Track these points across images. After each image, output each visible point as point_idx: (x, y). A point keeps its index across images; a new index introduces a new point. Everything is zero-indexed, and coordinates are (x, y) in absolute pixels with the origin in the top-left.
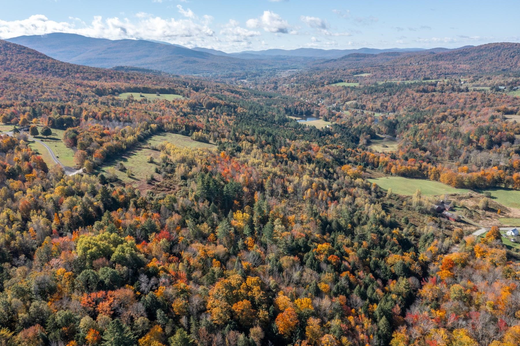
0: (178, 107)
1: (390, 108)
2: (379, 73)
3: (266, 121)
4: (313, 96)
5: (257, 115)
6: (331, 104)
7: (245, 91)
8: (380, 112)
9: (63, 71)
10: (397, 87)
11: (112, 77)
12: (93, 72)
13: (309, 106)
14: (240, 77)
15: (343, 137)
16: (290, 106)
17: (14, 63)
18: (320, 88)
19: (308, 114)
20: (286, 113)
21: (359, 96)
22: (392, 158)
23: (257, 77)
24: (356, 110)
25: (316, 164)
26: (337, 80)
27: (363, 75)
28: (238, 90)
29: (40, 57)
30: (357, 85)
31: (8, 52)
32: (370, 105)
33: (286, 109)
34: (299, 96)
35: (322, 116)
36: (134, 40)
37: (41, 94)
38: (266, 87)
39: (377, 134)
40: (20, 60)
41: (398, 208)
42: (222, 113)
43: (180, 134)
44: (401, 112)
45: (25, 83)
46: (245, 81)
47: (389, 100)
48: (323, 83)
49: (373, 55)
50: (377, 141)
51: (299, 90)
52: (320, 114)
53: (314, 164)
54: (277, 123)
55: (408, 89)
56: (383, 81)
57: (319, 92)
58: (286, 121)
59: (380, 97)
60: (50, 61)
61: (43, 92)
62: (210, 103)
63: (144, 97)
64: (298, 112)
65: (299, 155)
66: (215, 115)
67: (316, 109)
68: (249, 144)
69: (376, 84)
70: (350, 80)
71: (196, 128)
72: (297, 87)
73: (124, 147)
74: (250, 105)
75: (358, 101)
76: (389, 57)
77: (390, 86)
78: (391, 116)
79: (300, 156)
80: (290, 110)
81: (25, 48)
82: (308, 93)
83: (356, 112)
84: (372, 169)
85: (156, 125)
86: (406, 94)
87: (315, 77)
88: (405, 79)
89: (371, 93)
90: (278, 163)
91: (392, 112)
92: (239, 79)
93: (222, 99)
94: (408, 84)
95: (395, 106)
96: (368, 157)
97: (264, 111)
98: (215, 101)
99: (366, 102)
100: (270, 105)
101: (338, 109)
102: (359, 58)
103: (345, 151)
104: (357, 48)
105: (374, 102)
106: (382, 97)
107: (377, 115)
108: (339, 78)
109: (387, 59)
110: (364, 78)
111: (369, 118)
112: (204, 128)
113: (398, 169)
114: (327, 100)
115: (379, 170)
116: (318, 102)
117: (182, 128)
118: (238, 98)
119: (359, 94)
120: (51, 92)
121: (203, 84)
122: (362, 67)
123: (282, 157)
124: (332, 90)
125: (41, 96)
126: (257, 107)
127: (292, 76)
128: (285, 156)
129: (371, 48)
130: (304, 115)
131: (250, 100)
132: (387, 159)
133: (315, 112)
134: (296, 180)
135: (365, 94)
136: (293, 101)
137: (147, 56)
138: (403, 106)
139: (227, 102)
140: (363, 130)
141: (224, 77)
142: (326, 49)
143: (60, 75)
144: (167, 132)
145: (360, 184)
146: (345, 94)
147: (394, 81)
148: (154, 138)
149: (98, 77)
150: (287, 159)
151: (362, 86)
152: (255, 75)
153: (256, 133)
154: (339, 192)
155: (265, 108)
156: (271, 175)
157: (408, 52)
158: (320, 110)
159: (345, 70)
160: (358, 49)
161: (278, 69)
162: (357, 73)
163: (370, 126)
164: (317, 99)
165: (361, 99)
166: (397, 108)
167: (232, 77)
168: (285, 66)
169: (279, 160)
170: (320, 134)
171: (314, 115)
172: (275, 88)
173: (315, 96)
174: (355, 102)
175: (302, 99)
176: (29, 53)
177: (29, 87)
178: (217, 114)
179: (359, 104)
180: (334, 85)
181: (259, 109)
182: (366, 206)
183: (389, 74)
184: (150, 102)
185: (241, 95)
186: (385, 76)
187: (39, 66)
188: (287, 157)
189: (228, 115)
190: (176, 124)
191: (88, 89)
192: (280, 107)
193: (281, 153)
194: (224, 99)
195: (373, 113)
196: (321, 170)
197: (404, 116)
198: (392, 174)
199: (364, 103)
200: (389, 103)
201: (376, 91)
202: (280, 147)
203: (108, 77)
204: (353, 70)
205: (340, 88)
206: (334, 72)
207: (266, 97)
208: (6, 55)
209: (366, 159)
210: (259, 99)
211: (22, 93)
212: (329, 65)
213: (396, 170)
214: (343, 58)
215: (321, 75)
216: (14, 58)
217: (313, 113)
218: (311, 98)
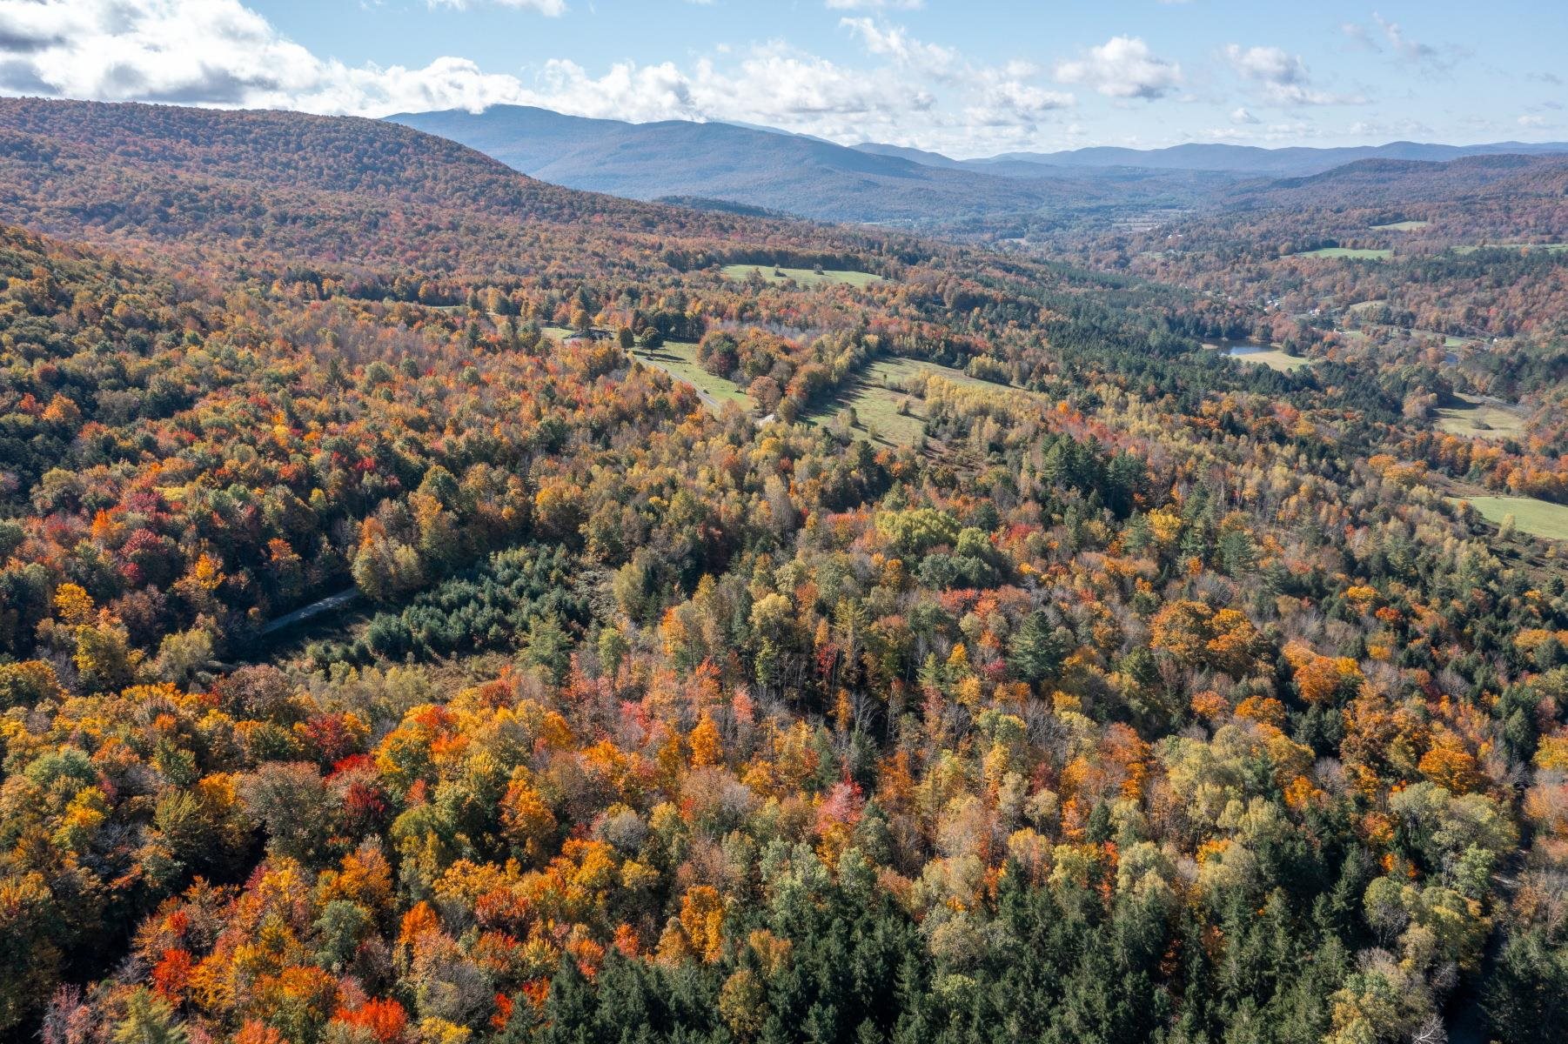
1: (1496, 324)
2: (1457, 221)
4: (1243, 286)
5: (1100, 331)
6: (1304, 310)
7: (1043, 268)
8: (1461, 334)
9: (561, 207)
10: (1522, 263)
11: (682, 226)
12: (634, 212)
13: (1238, 312)
14: (1005, 232)
15: (1355, 395)
16: (1181, 311)
17: (442, 186)
18: (1267, 265)
19: (1238, 336)
21: (1393, 287)
22: (1509, 452)
23: (1058, 231)
24: (1384, 328)
25: (1298, 446)
26: (1321, 239)
27: (1404, 227)
28: (1023, 265)
29: (496, 171)
30: (1386, 254)
31: (424, 158)
32: (1431, 314)
33: (1169, 321)
34: (1200, 286)
35: (1280, 341)
36: (692, 124)
37: (541, 263)
38: (1092, 259)
39: (1456, 394)
40: (454, 178)
41: (1532, 562)
42: (1004, 323)
43: (933, 361)
44: (1536, 335)
45: (499, 237)
46: (1023, 242)
47: (1494, 301)
48: (1275, 249)
49: (1433, 164)
50: (1457, 412)
51: (1198, 269)
52: (1274, 335)
53: (1294, 447)
55: (1560, 269)
56: (1472, 243)
57: (1262, 275)
59: (1464, 292)
60: (524, 183)
61: (548, 259)
62: (964, 296)
63: (785, 275)
64: (1205, 330)
65: (1252, 423)
67: (1260, 323)
69: (1448, 252)
70: (1361, 241)
71: (969, 351)
72: (1194, 259)
73: (835, 379)
74: (1070, 305)
75: (1391, 303)
76: (1491, 172)
77: (1498, 258)
78: (1503, 345)
79: (1254, 427)
80: (1181, 324)
81: (460, 148)
82: (1227, 279)
83: (1386, 334)
84: (1451, 476)
85: (874, 338)
86: (1550, 282)
87: (1242, 231)
88: (1547, 238)
89: (1435, 279)
90: (1200, 437)
91: (1501, 335)
92: (1003, 237)
93: (991, 287)
94: (1559, 252)
95: (1514, 317)
96: (1438, 443)
99: (1419, 304)
100: (1124, 306)
101: (1329, 325)
102: (1385, 175)
103: (1367, 427)
104: (1377, 143)
105: (1445, 305)
106: (1471, 290)
107: (1453, 343)
108: (1323, 235)
109: (1483, 178)
110: (1410, 236)
111: (1431, 351)
112: (992, 350)
113: (1528, 479)
114: (1292, 296)
115: (1470, 479)
116: (1264, 304)
117: (936, 347)
118: (1030, 286)
119: (1396, 280)
120: (566, 259)
121: (921, 246)
122: (1398, 203)
123: (1206, 427)
124: (1305, 270)
125: (544, 267)
126: (1091, 310)
127: (1168, 230)
128: (1213, 424)
129: (1424, 142)
130: (1225, 339)
131: (1063, 293)
132: (1493, 451)
133: (1258, 330)
134: (1258, 475)
135: (1416, 281)
136: (1187, 298)
137: (730, 169)
138: (1540, 320)
139: (1008, 294)
140: (1415, 379)
141: (959, 231)
142: (1271, 147)
143: (556, 218)
144: (902, 355)
145: (1424, 499)
146: (1348, 283)
147: (1508, 244)
149: (649, 225)
150: (1221, 430)
151: (1402, 259)
152: (1051, 225)
153: (1123, 368)
154: (1369, 510)
155: (1112, 313)
156: (1192, 457)
157: (1559, 155)
158: (1273, 326)
159: (1339, 211)
160: (1377, 145)
161: (1118, 208)
162: (1382, 222)
163: (1436, 371)
164: (1257, 294)
165: (1402, 296)
166: (1520, 323)
167: (982, 230)
168: (1138, 200)
169: (1201, 433)
170: (1288, 383)
171: (1254, 338)
172: (1123, 263)
173: (1252, 288)
174: (1380, 304)
176: (471, 161)
177: (511, 245)
179: (1396, 309)
180: (1309, 255)
181: (1099, 314)
182: (1447, 545)
183: (1493, 224)
184: (806, 288)
185: (1031, 277)
186: (1477, 229)
187: (500, 193)
188: (1220, 426)
189: (1022, 326)
190: (921, 339)
191: (648, 252)
192: (1153, 312)
193: (1203, 416)
194: (995, 286)
195: (1439, 336)
196: (1315, 461)
197: (1544, 345)
198: (1508, 492)
199: (1412, 309)
200: (1494, 309)
201: (1451, 273)
202: (1197, 402)
203: (673, 226)
204: (1368, 211)
205: (1331, 265)
206: (1305, 216)
207: (1104, 286)
208: (422, 165)
209: (1430, 450)
210: (1086, 290)
211: (501, 259)
212: (1286, 197)
213: (1524, 480)
214: (1330, 174)
215: (1263, 226)
216: (440, 175)
217: (1250, 334)
218: (1239, 292)
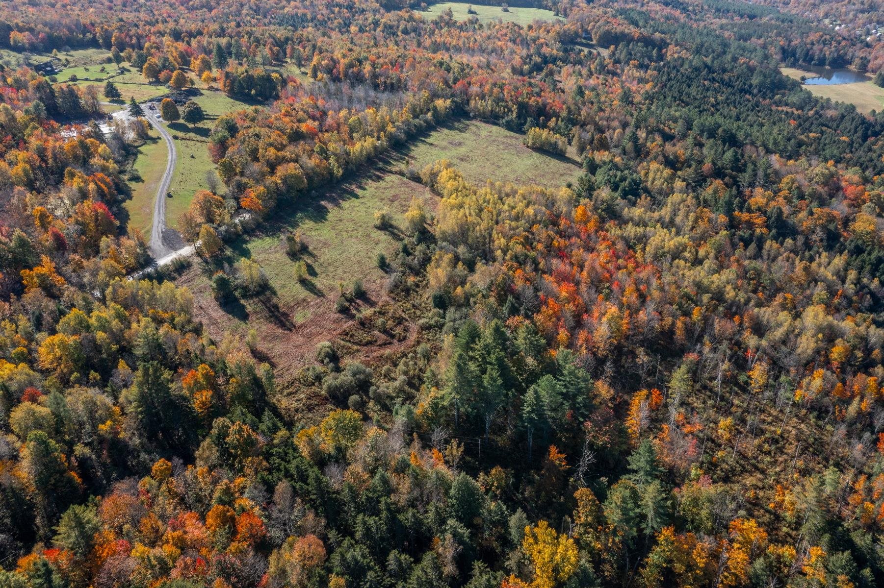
0: (534, 41)
3: (729, 85)
4: (855, 16)
5: (710, 70)
13: (843, 43)
16: (796, 42)
19: (838, 65)
20: (783, 60)
25: (851, 254)
33: (783, 50)
34: (821, 15)
35: (874, 71)
42: (627, 63)
52: (870, 66)
53: (845, 256)
54: (755, 91)
58: (780, 85)
62: (608, 33)
63: (475, 13)
64: (812, 59)
65: (802, 220)
66: (610, 67)
67: (861, 54)
68: (667, 172)
71: (542, 114)
73: (339, 172)
74: (698, 40)
79: (805, 225)
80: (794, 54)
82: (844, 9)
85: (448, 102)
90: (734, 246)
93: (636, 24)
97: (729, 57)
98: (619, 29)
100: (748, 38)
112: (564, 114)
116: (868, 33)
117: (510, 110)
118: (677, 20)
123: (750, 225)
126: (715, 46)
128: (759, 221)
130: (827, 67)
131: (702, 24)
133: (857, 61)
134: (782, 322)
136: (805, 27)
139: (646, 32)
144: (475, 117)
148: (435, 137)
150: (765, 230)
153: (696, 129)
155: (734, 45)
156: (706, 298)
158: (870, 57)
164: (864, 24)
169: (739, 237)
170: (867, 129)
171: (852, 67)
173: (863, 17)
175: (827, 21)
178: (617, 62)
181: (720, 49)
184: (481, 26)
185: (685, 10)
188: (767, 225)
189: (641, 66)
190: (498, 100)
192: (772, 43)
193: (749, 211)
194: (641, 23)
196: (865, 280)
202: (752, 185)
207: (742, 16)
210: (724, 21)
217: (850, 63)
218: (851, 21)
